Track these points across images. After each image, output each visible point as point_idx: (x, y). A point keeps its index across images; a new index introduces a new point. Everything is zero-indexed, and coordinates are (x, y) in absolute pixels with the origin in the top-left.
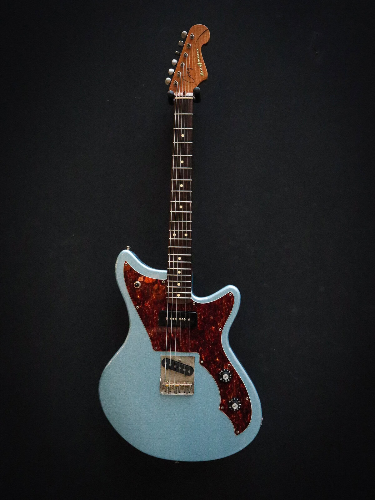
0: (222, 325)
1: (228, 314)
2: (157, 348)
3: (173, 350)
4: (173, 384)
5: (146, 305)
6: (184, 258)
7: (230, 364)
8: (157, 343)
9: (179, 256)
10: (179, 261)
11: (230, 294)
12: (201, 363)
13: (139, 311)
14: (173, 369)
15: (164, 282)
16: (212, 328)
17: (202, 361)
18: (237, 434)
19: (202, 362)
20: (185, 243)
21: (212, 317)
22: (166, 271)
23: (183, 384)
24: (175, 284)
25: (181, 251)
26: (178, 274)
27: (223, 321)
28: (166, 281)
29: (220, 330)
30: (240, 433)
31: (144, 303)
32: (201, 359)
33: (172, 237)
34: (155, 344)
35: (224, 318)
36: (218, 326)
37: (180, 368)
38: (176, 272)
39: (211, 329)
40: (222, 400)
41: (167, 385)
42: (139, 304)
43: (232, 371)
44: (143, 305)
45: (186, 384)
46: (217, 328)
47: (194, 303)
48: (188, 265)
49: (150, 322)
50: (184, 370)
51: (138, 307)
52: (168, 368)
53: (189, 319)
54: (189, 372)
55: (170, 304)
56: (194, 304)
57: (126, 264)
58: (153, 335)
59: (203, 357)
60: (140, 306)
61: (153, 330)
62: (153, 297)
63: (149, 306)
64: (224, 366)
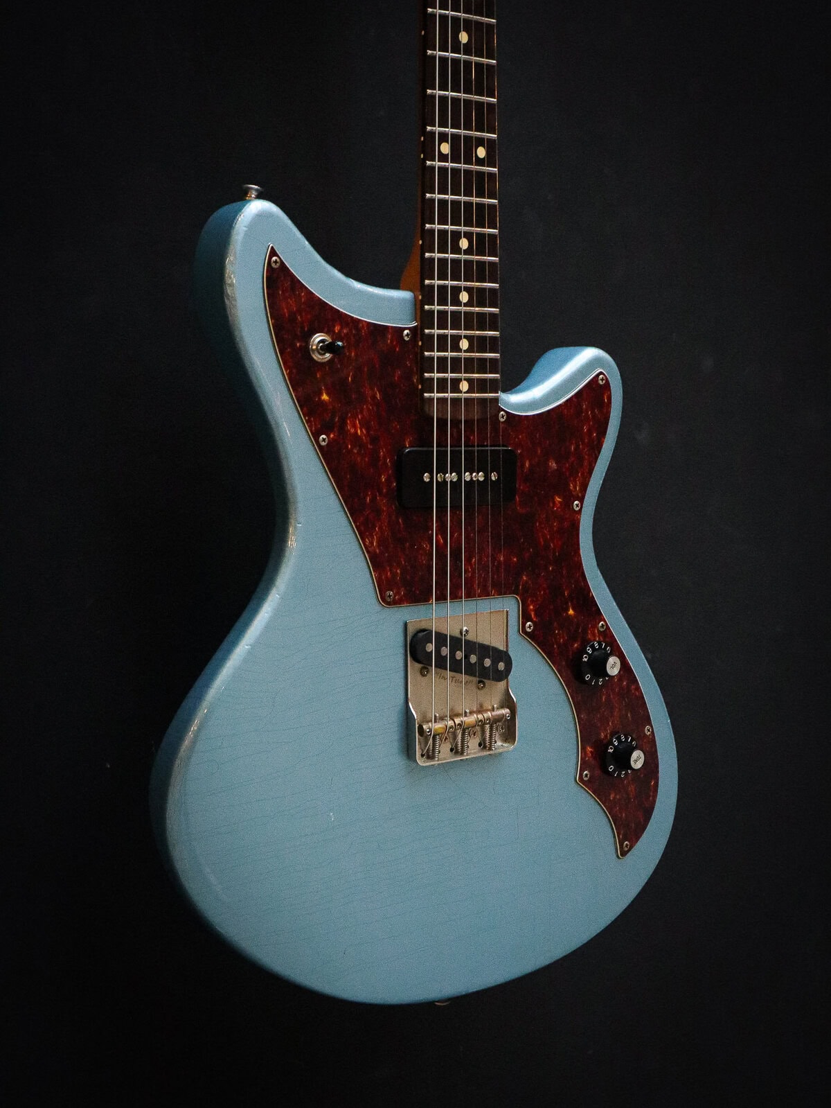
0: (580, 490)
1: (596, 449)
2: (396, 596)
3: (455, 594)
4: (458, 721)
5: (352, 431)
7: (602, 623)
8: (394, 575)
9: (463, 235)
10: (463, 252)
11: (602, 380)
12: (527, 630)
13: (328, 455)
15: (407, 335)
16: (554, 503)
17: (531, 624)
18: (622, 854)
19: (529, 627)
20: (479, 183)
21: (552, 464)
23: (485, 715)
26: (464, 304)
27: (582, 475)
28: (413, 330)
29: (576, 505)
31: (343, 421)
32: (526, 617)
34: (387, 577)
35: (586, 463)
36: (570, 492)
37: (474, 660)
38: (456, 296)
39: (551, 505)
41: (438, 726)
42: (326, 429)
44: (342, 430)
45: (494, 713)
46: (568, 499)
47: (504, 413)
48: (491, 272)
49: (367, 495)
50: (487, 663)
51: (323, 440)
53: (494, 476)
54: (501, 666)
55: (442, 423)
56: (502, 416)
57: (275, 262)
58: (379, 545)
59: (532, 607)
60: (332, 436)
61: (380, 528)
62: (374, 397)
63: (361, 431)
64: (589, 631)
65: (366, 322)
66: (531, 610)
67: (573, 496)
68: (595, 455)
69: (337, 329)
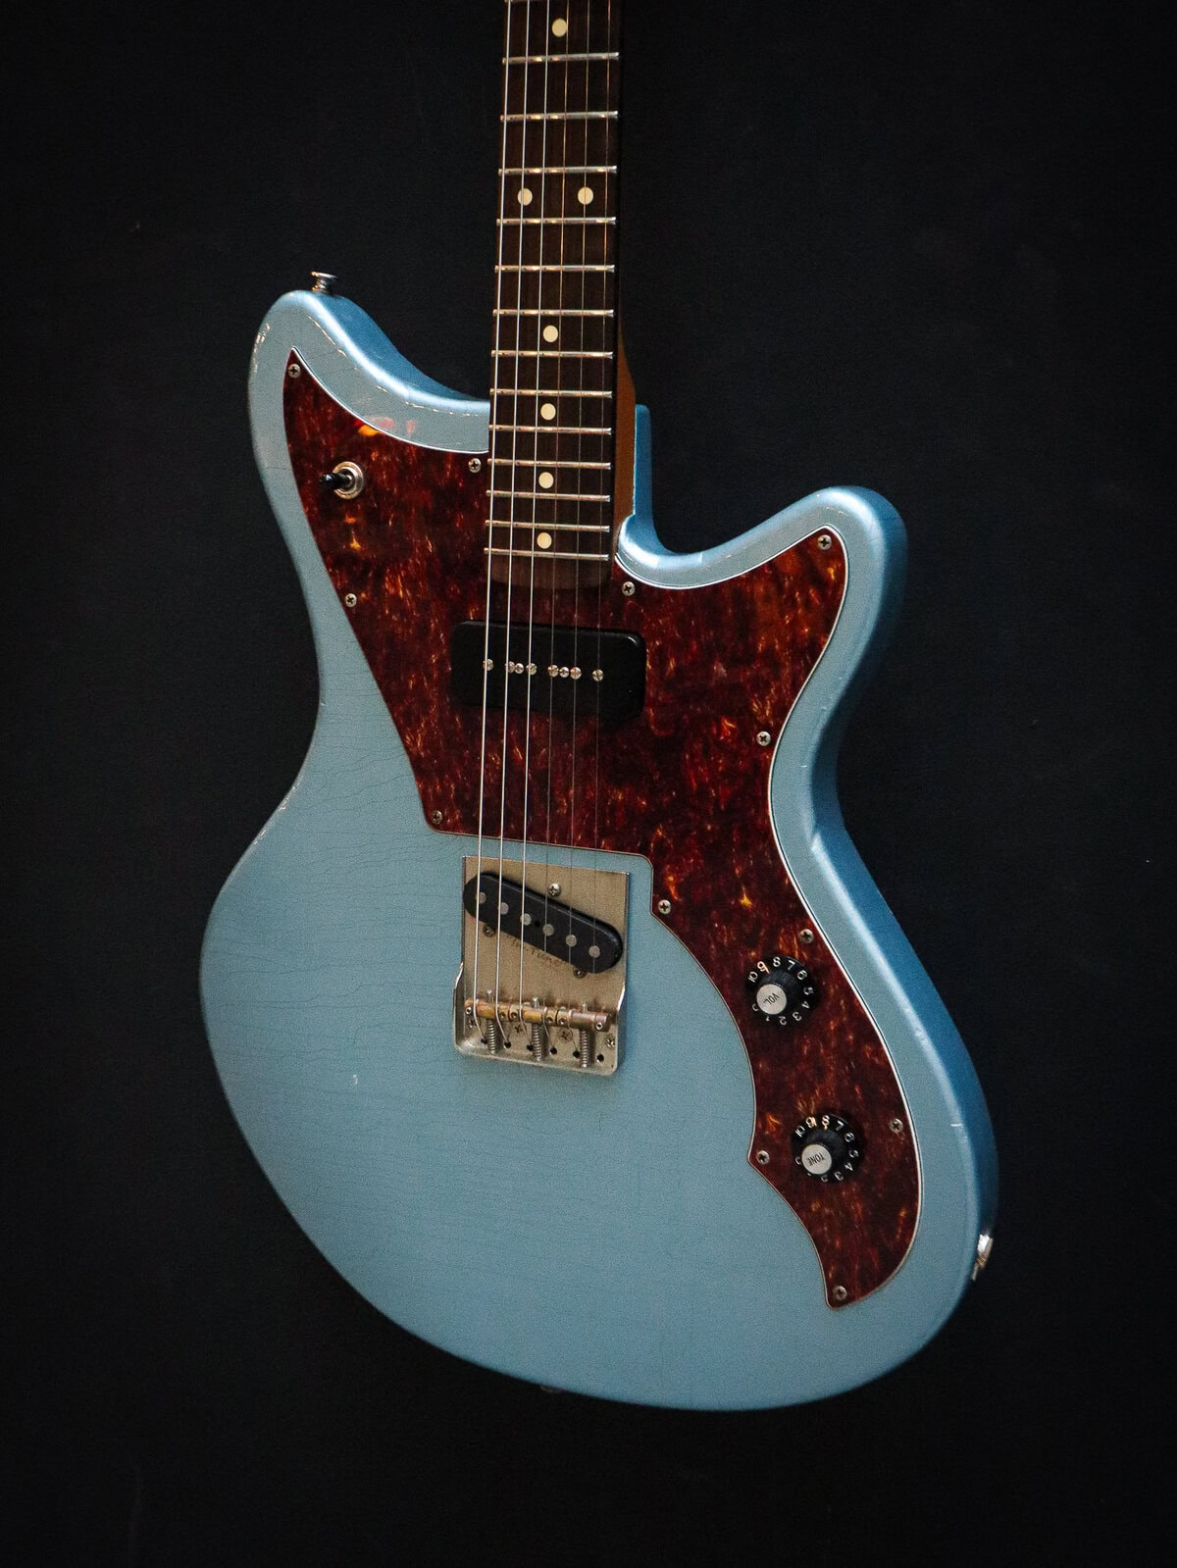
0: (773, 716)
1: (808, 652)
2: (445, 818)
3: (513, 834)
4: (513, 1009)
5: (392, 591)
6: (572, 335)
7: (809, 932)
8: (446, 790)
9: (548, 321)
10: (547, 346)
11: (824, 542)
12: (662, 910)
13: (355, 617)
14: (511, 926)
15: (474, 465)
16: (720, 729)
17: (667, 903)
18: (835, 1303)
19: (664, 907)
20: (577, 243)
21: (720, 669)
22: (483, 407)
23: (561, 1014)
24: (526, 478)
25: (553, 290)
26: (543, 422)
27: (778, 691)
28: (484, 458)
29: (763, 739)
30: (850, 1300)
31: (379, 577)
32: (659, 890)
33: (512, 209)
34: (435, 791)
35: (786, 672)
36: (752, 715)
37: (548, 930)
38: (528, 410)
39: (715, 731)
40: (761, 1115)
41: (486, 1008)
42: (356, 586)
43: (819, 971)
44: (378, 591)
45: (577, 1015)
46: (748, 725)
47: (630, 584)
48: (592, 374)
49: (410, 678)
50: (571, 940)
51: (350, 600)
52: (488, 916)
53: (598, 675)
54: (599, 951)
55: (499, 587)
56: (628, 589)
57: (294, 370)
58: (424, 748)
59: (671, 879)
60: (363, 595)
61: (427, 724)
62: (424, 547)
63: (404, 592)
64: (781, 939)
65: (414, 446)
66: (670, 882)
67: (757, 722)
68: (806, 662)
69: (374, 456)
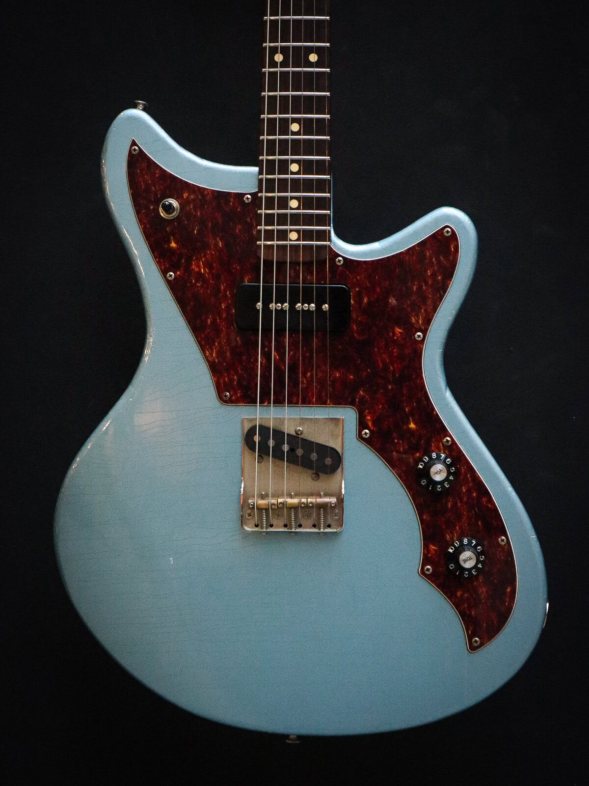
0: (423, 323)
1: (441, 289)
2: (231, 396)
3: (279, 402)
4: (280, 500)
5: (197, 269)
6: (307, 126)
7: (449, 439)
8: (231, 380)
9: (294, 120)
10: (293, 133)
11: (448, 232)
12: (364, 436)
13: (175, 287)
14: (278, 455)
15: (248, 198)
16: (394, 334)
17: (367, 431)
18: (473, 648)
19: (366, 433)
20: (310, 81)
21: (393, 301)
22: (256, 168)
23: (309, 500)
24: (283, 203)
25: (299, 105)
26: (292, 173)
27: (426, 310)
28: (254, 195)
29: (419, 336)
30: (482, 645)
31: (189, 263)
32: (362, 425)
33: (273, 64)
34: (224, 381)
35: (429, 302)
36: (412, 324)
37: (300, 452)
38: (284, 167)
39: (391, 334)
40: (426, 547)
41: (262, 502)
42: (174, 267)
43: (457, 459)
44: (188, 269)
45: (319, 500)
46: (411, 329)
47: (340, 258)
48: (319, 148)
49: (208, 318)
50: (314, 456)
51: (171, 276)
52: (264, 452)
53: (326, 307)
54: (328, 461)
55: (268, 264)
56: (339, 261)
57: (135, 150)
58: (217, 356)
59: (369, 418)
60: (178, 273)
61: (219, 343)
62: (216, 245)
63: (204, 270)
64: (433, 445)
65: (210, 189)
66: (368, 420)
67: (415, 328)
68: (440, 295)
69: (185, 195)
